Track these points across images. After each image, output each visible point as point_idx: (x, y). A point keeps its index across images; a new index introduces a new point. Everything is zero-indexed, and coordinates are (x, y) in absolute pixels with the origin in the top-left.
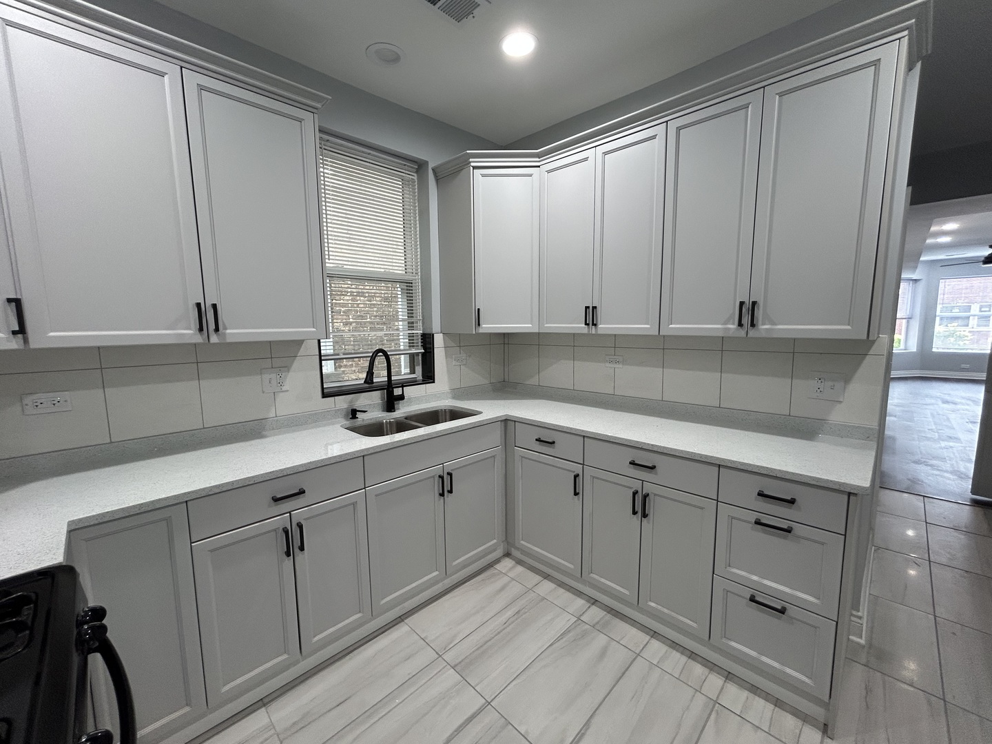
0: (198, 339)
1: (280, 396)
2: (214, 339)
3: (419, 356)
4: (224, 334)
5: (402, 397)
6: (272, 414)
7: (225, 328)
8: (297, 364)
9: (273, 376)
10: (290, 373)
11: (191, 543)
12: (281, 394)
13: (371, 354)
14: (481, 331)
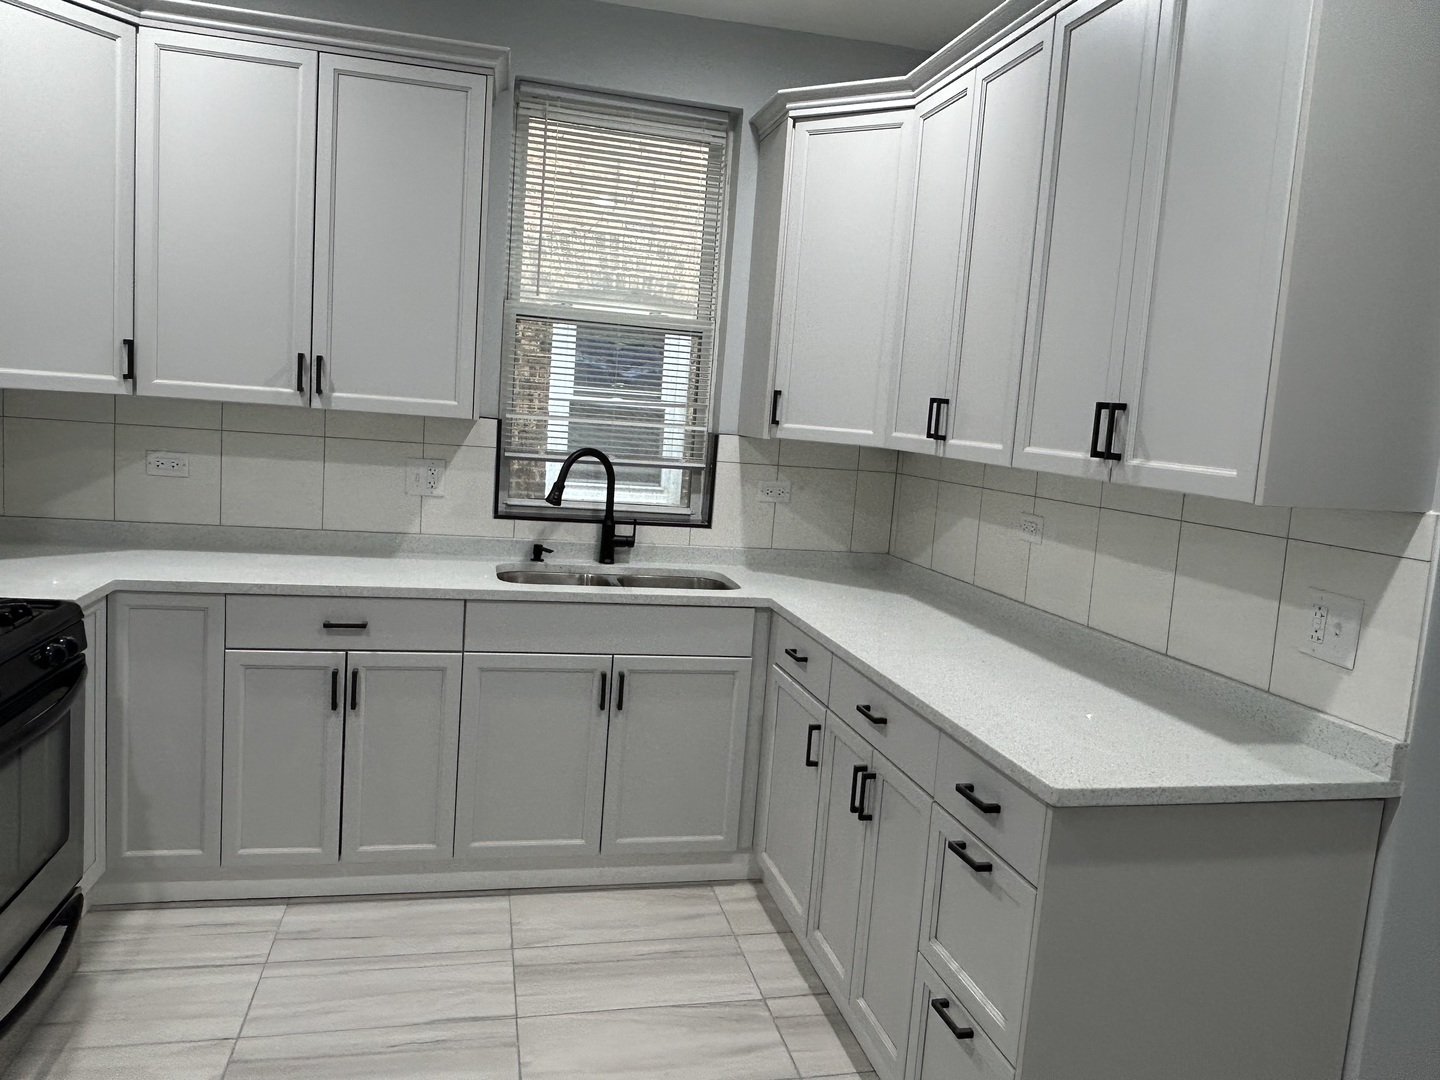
0: (298, 401)
1: (430, 505)
2: (317, 403)
3: (700, 474)
4: (329, 398)
5: (629, 542)
6: (415, 529)
7: (333, 390)
8: (460, 456)
9: (423, 471)
10: (448, 470)
11: (226, 649)
12: (432, 501)
13: (566, 457)
14: (780, 434)
